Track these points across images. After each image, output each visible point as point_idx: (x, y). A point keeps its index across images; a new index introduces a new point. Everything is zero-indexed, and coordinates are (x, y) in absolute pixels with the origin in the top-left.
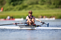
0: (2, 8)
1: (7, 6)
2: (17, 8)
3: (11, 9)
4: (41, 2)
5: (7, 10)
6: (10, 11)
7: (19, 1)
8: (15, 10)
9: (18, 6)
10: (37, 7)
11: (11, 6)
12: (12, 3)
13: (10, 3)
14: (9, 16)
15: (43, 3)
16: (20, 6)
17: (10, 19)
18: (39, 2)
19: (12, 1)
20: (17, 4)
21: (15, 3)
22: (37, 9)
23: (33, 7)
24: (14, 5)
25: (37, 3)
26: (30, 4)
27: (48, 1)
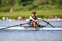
0: (12, 8)
1: (17, 6)
2: (27, 8)
3: (21, 9)
4: (52, 2)
5: (17, 10)
6: (20, 11)
7: (29, 1)
8: (25, 11)
9: (28, 6)
10: (48, 7)
11: (22, 7)
12: (22, 3)
13: (20, 3)
14: (20, 16)
15: (53, 3)
16: (31, 6)
17: (21, 20)
18: (50, 2)
19: (22, 1)
20: (27, 4)
21: (25, 3)
22: (48, 9)
23: (43, 7)
24: (24, 5)
25: (47, 3)
26: (41, 5)
27: (59, 1)
